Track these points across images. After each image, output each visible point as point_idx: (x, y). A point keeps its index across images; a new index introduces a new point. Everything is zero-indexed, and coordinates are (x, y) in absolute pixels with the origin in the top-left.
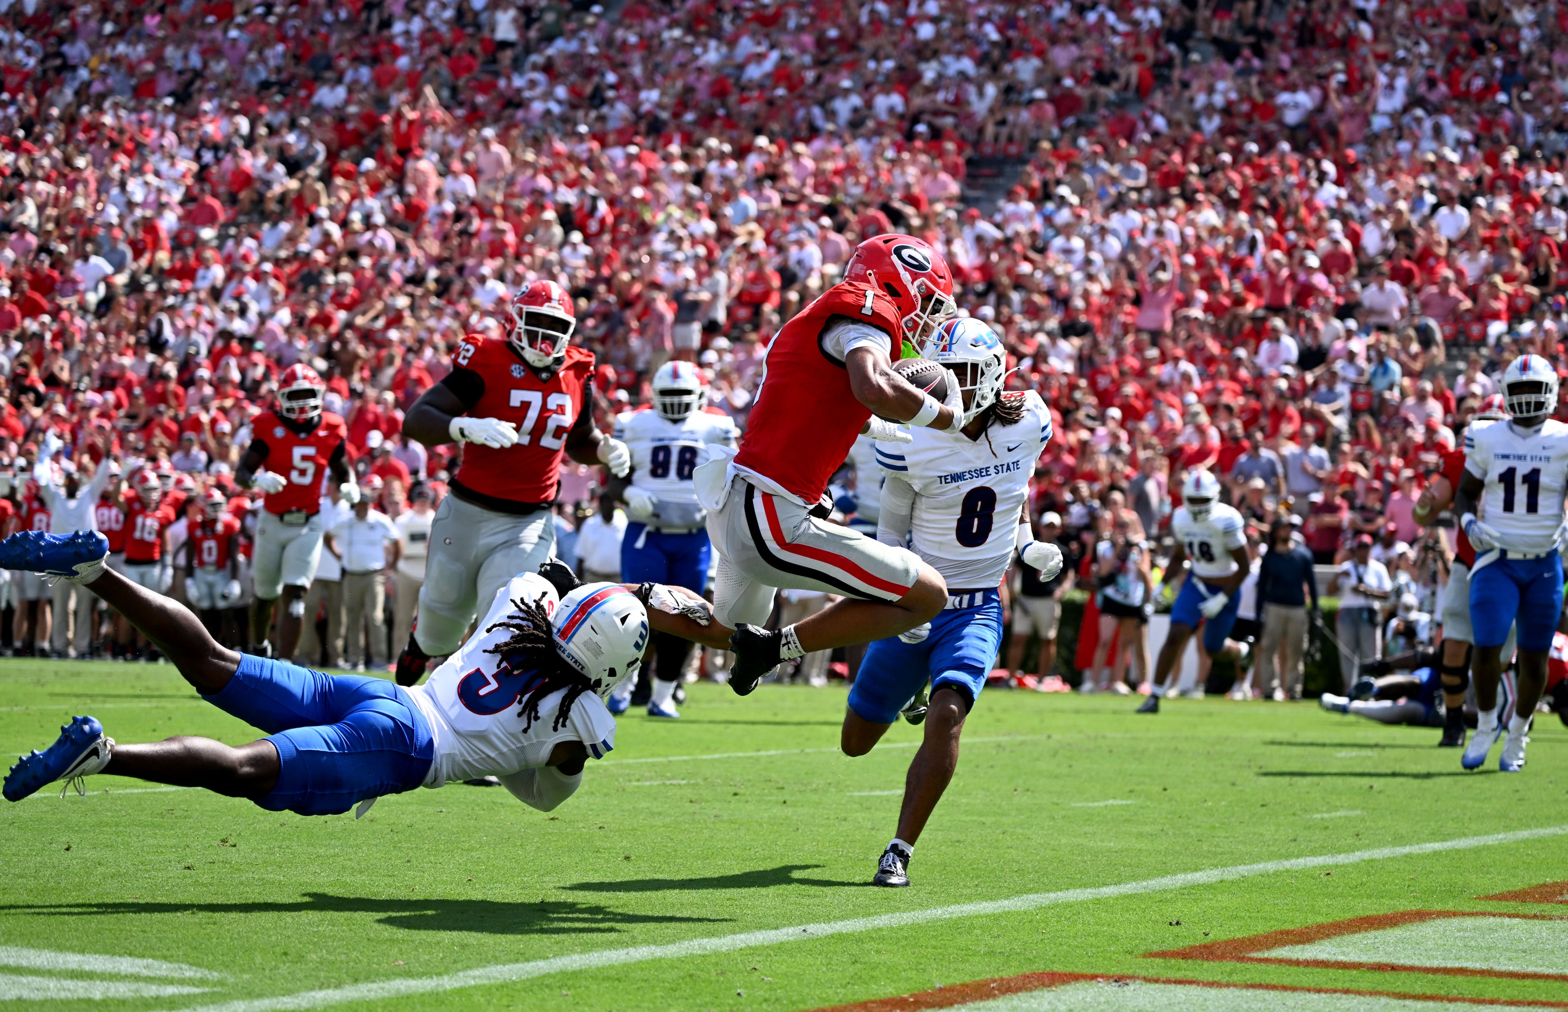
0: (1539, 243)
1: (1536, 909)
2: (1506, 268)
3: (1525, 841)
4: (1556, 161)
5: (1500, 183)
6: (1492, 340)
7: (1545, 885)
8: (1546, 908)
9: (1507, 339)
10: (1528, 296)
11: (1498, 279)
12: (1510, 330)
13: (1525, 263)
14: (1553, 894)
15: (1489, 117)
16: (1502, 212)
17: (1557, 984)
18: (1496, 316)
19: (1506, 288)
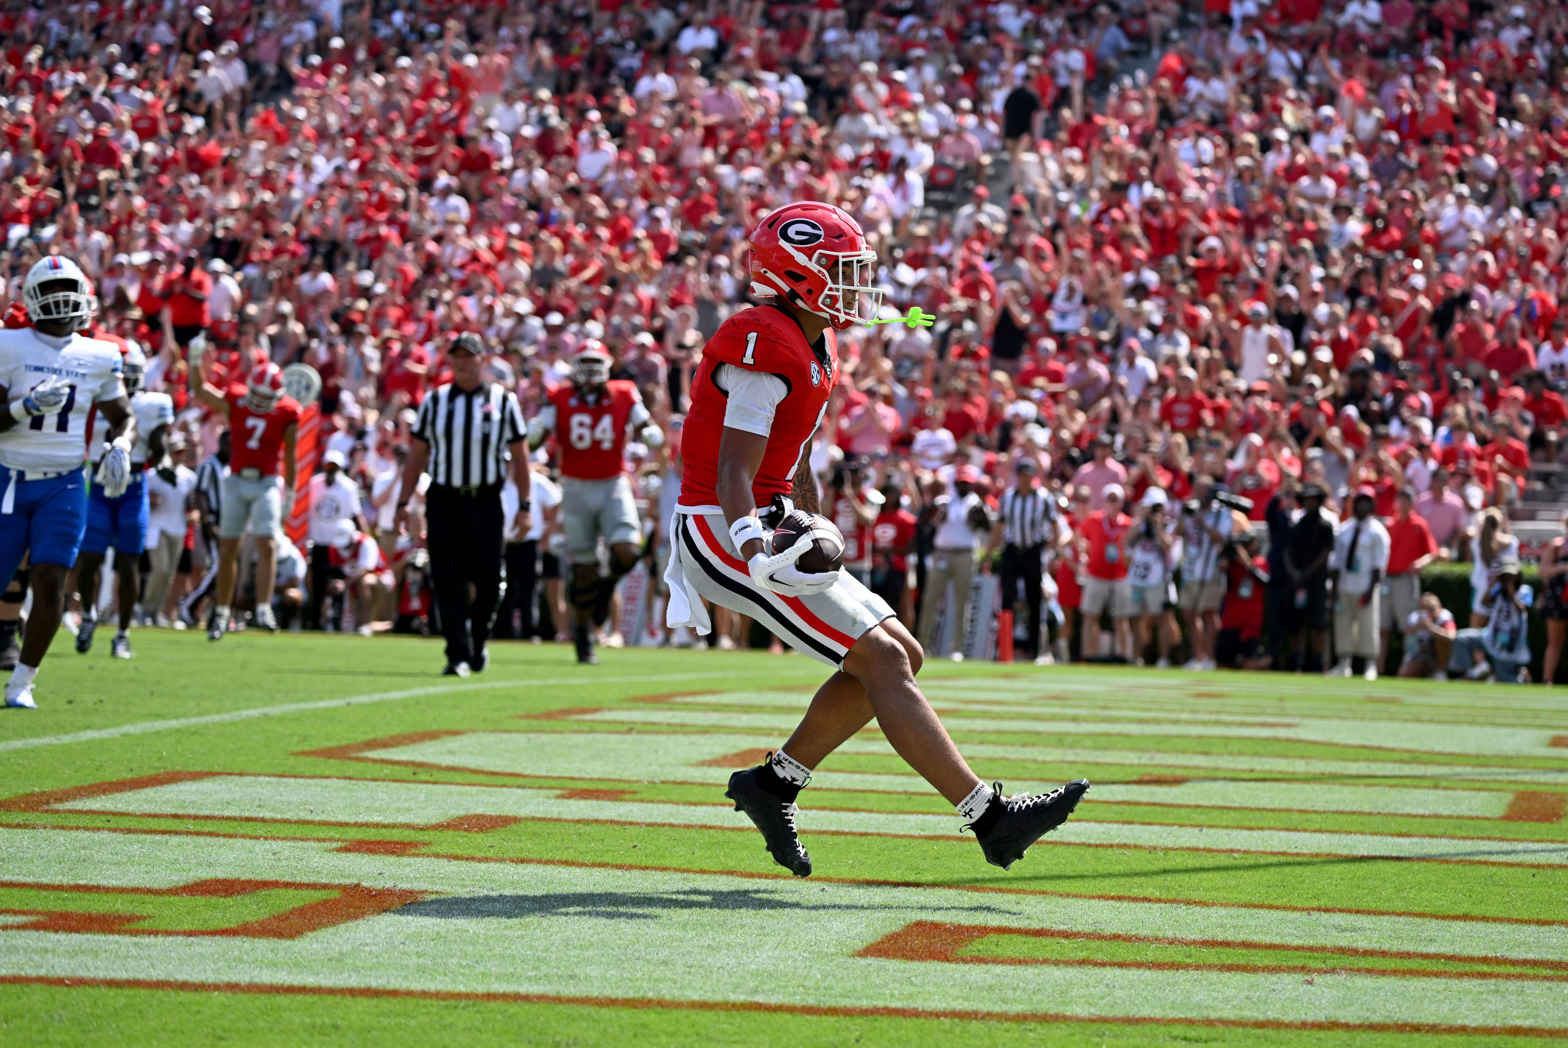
0: (63, 145)
1: (19, 818)
2: (28, 171)
3: (18, 752)
4: (80, 62)
5: (24, 85)
6: (12, 244)
7: (32, 795)
8: (31, 817)
9: (28, 244)
10: (50, 199)
11: (21, 181)
12: (31, 235)
13: (48, 165)
14: (40, 803)
15: (13, 15)
16: (23, 113)
17: (32, 893)
18: (17, 218)
19: (29, 191)
